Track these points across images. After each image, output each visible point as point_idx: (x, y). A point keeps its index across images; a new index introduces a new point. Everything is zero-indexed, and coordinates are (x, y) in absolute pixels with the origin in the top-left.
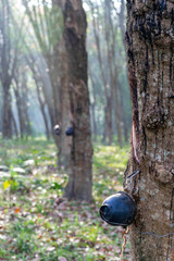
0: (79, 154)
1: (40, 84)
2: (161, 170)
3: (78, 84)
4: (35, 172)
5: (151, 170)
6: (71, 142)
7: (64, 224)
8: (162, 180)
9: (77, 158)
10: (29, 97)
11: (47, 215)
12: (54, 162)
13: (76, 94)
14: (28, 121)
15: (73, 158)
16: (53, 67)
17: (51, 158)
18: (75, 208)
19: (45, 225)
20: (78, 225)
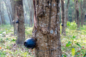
0: (21, 29)
1: (8, 8)
2: (44, 30)
3: (20, 6)
4: (6, 36)
5: (41, 30)
6: (18, 25)
7: (16, 52)
8: (44, 33)
9: (20, 31)
10: (5, 12)
11: (10, 49)
12: (13, 33)
13: (19, 10)
14: (4, 20)
15: (19, 31)
16: (12, 2)
17: (12, 31)
18: (20, 47)
19: (10, 52)
20: (20, 52)
